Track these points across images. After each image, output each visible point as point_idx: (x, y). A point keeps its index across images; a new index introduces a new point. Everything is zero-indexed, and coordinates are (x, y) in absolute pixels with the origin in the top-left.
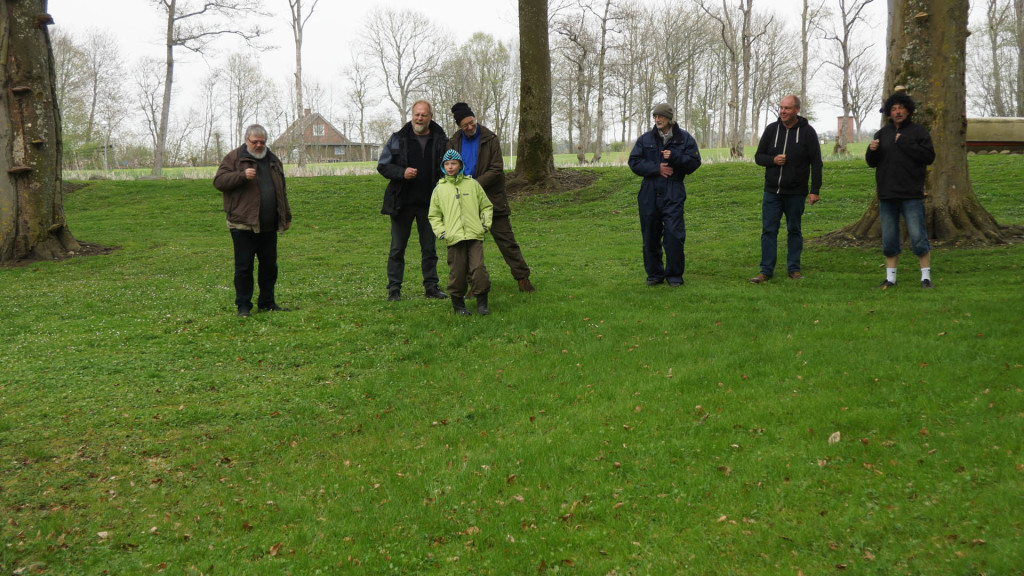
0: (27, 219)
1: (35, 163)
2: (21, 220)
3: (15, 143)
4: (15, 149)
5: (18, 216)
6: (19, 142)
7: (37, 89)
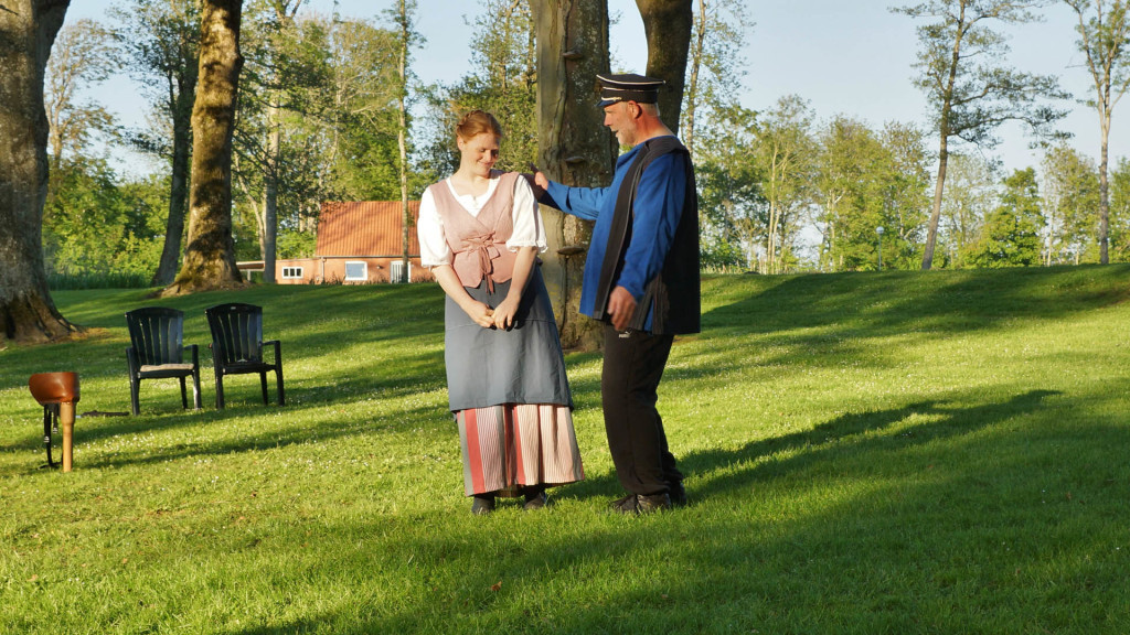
2: (569, 307)
4: (566, 226)
5: (566, 301)
7: (593, 159)
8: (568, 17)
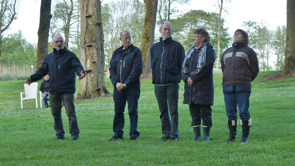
0: (89, 86)
1: (92, 68)
2: (88, 87)
3: (87, 62)
4: (87, 64)
5: (87, 85)
6: (88, 62)
7: (94, 45)
8: (87, 5)
